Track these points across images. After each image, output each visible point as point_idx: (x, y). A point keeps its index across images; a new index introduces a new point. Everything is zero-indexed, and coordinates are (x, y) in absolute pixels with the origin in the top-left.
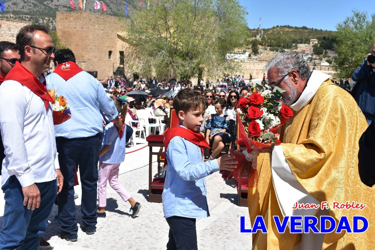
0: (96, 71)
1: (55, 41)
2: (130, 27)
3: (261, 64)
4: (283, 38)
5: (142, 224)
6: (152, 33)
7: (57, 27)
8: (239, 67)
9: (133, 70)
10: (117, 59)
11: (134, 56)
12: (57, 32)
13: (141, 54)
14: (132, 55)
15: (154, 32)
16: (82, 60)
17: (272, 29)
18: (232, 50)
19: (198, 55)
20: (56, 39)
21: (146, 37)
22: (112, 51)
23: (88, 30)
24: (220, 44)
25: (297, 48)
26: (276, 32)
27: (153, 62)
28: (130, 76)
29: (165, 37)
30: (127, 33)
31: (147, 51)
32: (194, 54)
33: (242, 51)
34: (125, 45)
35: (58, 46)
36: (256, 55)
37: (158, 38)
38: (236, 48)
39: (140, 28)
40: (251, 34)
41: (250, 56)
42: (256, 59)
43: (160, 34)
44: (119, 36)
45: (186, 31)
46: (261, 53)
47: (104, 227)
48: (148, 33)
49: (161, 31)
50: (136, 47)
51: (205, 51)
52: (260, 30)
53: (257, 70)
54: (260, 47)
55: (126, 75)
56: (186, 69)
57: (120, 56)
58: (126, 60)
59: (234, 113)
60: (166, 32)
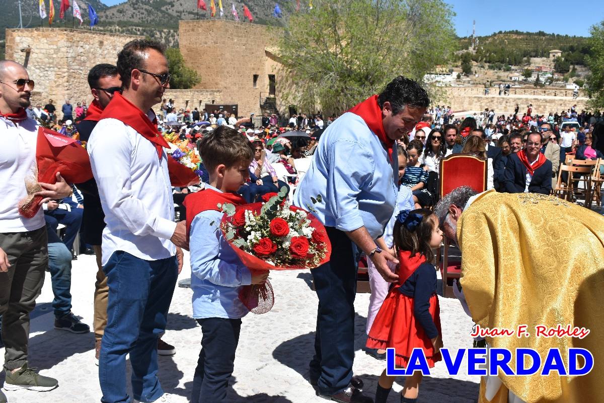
0: (236, 104)
1: (178, 63)
2: (283, 40)
3: (475, 89)
4: (508, 49)
5: (304, 322)
6: (314, 47)
7: (180, 43)
8: (444, 94)
9: (289, 102)
10: (266, 86)
11: (289, 82)
12: (180, 50)
13: (301, 78)
14: (287, 81)
15: (317, 46)
16: (216, 88)
17: (491, 37)
18: (432, 70)
19: (383, 78)
20: (179, 60)
21: (307, 53)
22: (258, 75)
23: (224, 45)
24: (414, 61)
25: (529, 63)
26: (498, 41)
27: (317, 89)
28: (284, 110)
29: (334, 52)
30: (279, 48)
31: (308, 73)
32: (376, 76)
33: (447, 70)
34: (277, 65)
35: (181, 70)
36: (468, 76)
37: (324, 54)
38: (439, 66)
39: (298, 41)
40: (461, 45)
41: (459, 77)
42: (469, 82)
43: (327, 48)
44: (268, 54)
45: (364, 43)
46: (476, 73)
47: (250, 325)
48: (309, 48)
49: (328, 44)
50: (292, 68)
51: (392, 72)
52: (474, 38)
53: (469, 97)
54: (474, 65)
55: (278, 110)
56: (364, 99)
57: (270, 82)
58: (278, 87)
59: (436, 162)
60: (335, 45)
